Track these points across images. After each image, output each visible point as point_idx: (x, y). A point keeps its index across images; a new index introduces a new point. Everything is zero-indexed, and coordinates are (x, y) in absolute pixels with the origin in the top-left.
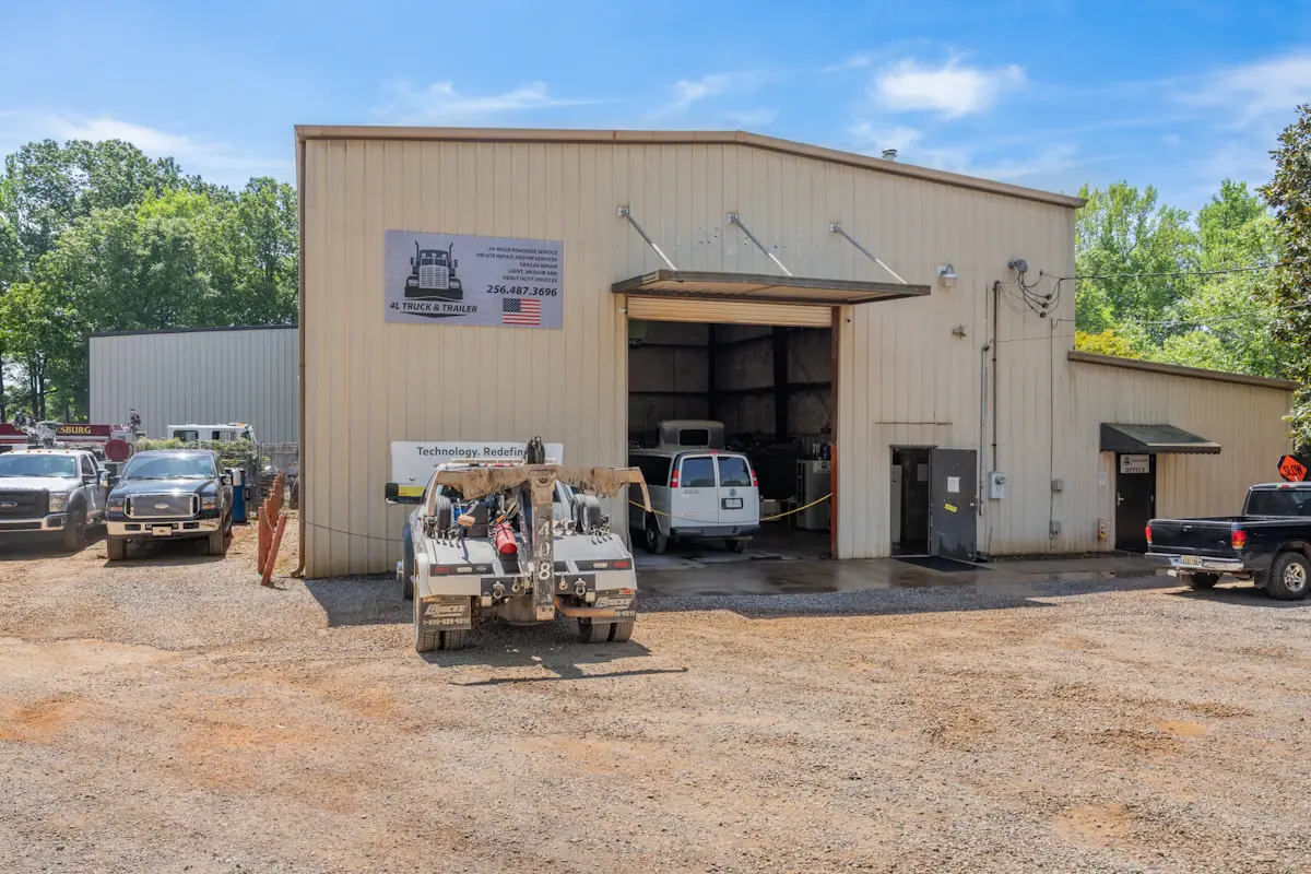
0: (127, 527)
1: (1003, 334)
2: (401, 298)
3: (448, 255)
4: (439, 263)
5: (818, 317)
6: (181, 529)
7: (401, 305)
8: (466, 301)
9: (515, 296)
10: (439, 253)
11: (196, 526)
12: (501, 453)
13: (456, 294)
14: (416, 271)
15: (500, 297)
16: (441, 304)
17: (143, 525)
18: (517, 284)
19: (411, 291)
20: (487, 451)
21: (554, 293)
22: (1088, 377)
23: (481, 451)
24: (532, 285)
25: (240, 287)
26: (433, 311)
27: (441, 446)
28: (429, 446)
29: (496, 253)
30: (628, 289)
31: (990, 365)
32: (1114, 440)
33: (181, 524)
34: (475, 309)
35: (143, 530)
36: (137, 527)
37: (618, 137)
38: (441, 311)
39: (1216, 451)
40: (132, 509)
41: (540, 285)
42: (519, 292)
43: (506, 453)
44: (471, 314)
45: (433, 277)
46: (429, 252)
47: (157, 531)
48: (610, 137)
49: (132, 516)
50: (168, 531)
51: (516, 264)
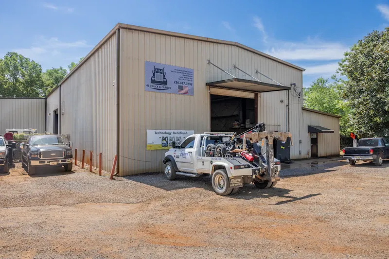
0: (40, 162)
1: (290, 103)
2: (150, 84)
3: (163, 70)
4: (160, 73)
5: (251, 96)
6: (60, 162)
7: (150, 85)
8: (168, 86)
9: (181, 85)
10: (161, 70)
11: (66, 161)
12: (178, 133)
13: (165, 83)
14: (154, 75)
15: (178, 85)
16: (161, 86)
17: (46, 161)
18: (182, 81)
19: (153, 81)
20: (174, 133)
21: (191, 84)
22: (306, 114)
23: (172, 133)
24: (186, 82)
25: (5, 87)
26: (159, 88)
27: (161, 131)
28: (158, 131)
29: (176, 71)
30: (210, 85)
31: (287, 110)
32: (312, 130)
33: (60, 160)
34: (171, 88)
35: (46, 163)
36: (45, 162)
37: (208, 40)
38: (161, 88)
39: (333, 132)
40: (42, 156)
41: (188, 82)
42: (182, 83)
43: (179, 133)
44: (169, 90)
45: (159, 77)
46: (158, 69)
47: (51, 163)
48: (206, 39)
49: (42, 158)
50: (56, 163)
51: (181, 75)
